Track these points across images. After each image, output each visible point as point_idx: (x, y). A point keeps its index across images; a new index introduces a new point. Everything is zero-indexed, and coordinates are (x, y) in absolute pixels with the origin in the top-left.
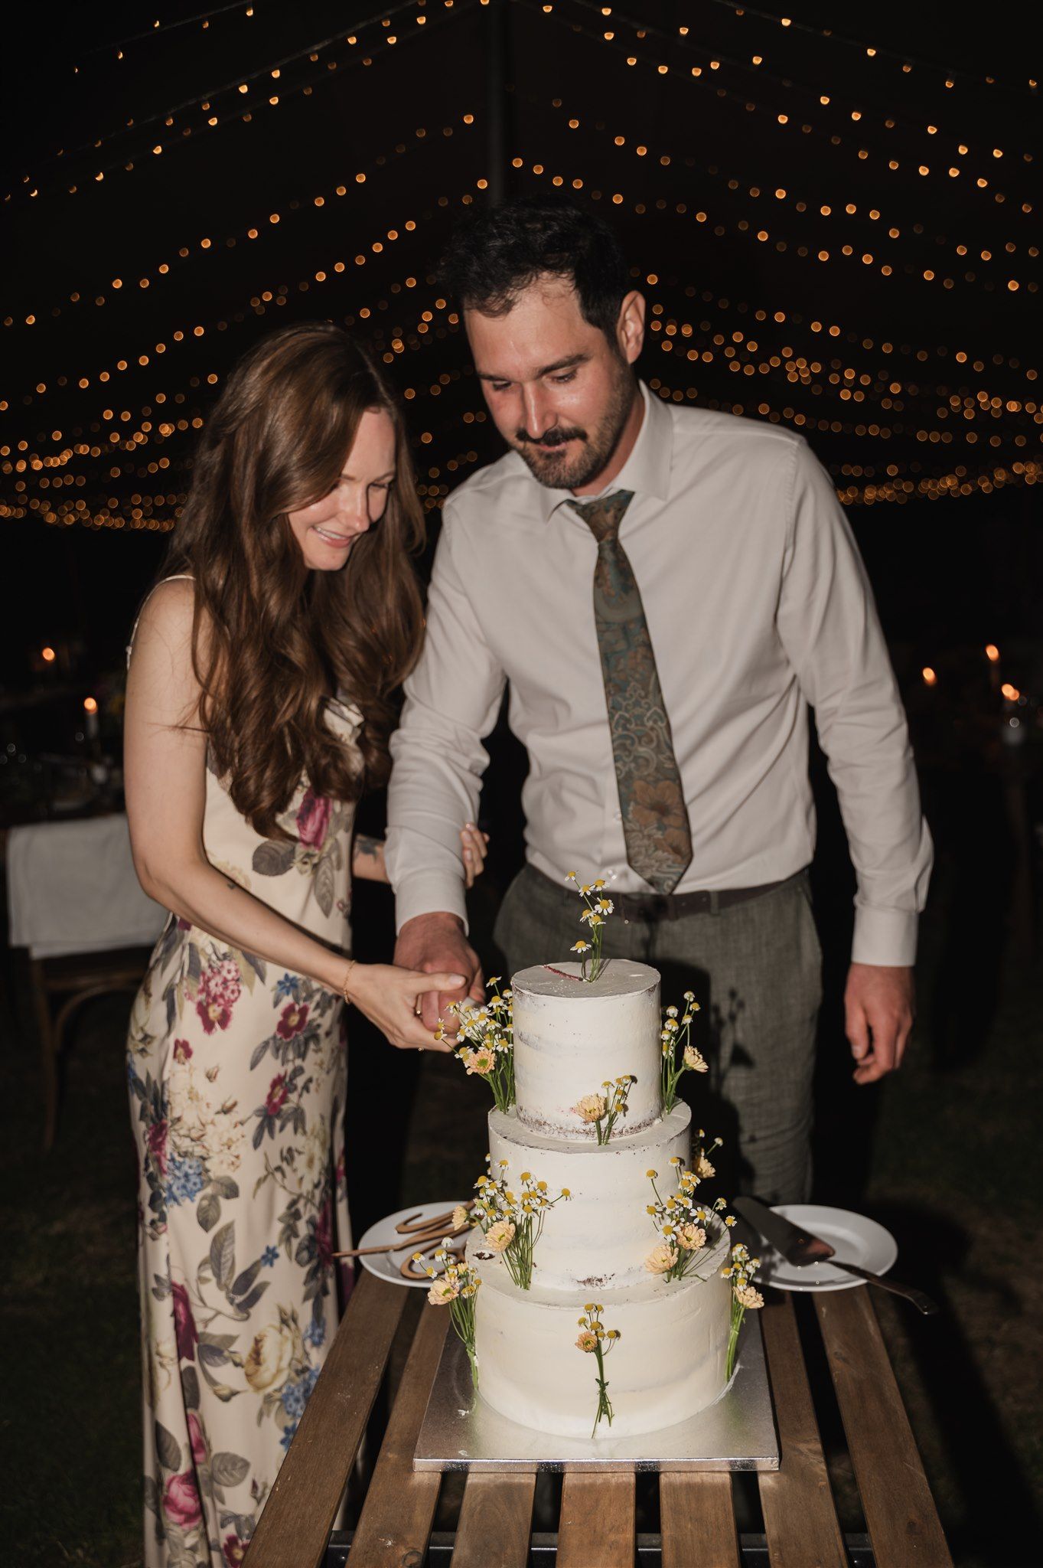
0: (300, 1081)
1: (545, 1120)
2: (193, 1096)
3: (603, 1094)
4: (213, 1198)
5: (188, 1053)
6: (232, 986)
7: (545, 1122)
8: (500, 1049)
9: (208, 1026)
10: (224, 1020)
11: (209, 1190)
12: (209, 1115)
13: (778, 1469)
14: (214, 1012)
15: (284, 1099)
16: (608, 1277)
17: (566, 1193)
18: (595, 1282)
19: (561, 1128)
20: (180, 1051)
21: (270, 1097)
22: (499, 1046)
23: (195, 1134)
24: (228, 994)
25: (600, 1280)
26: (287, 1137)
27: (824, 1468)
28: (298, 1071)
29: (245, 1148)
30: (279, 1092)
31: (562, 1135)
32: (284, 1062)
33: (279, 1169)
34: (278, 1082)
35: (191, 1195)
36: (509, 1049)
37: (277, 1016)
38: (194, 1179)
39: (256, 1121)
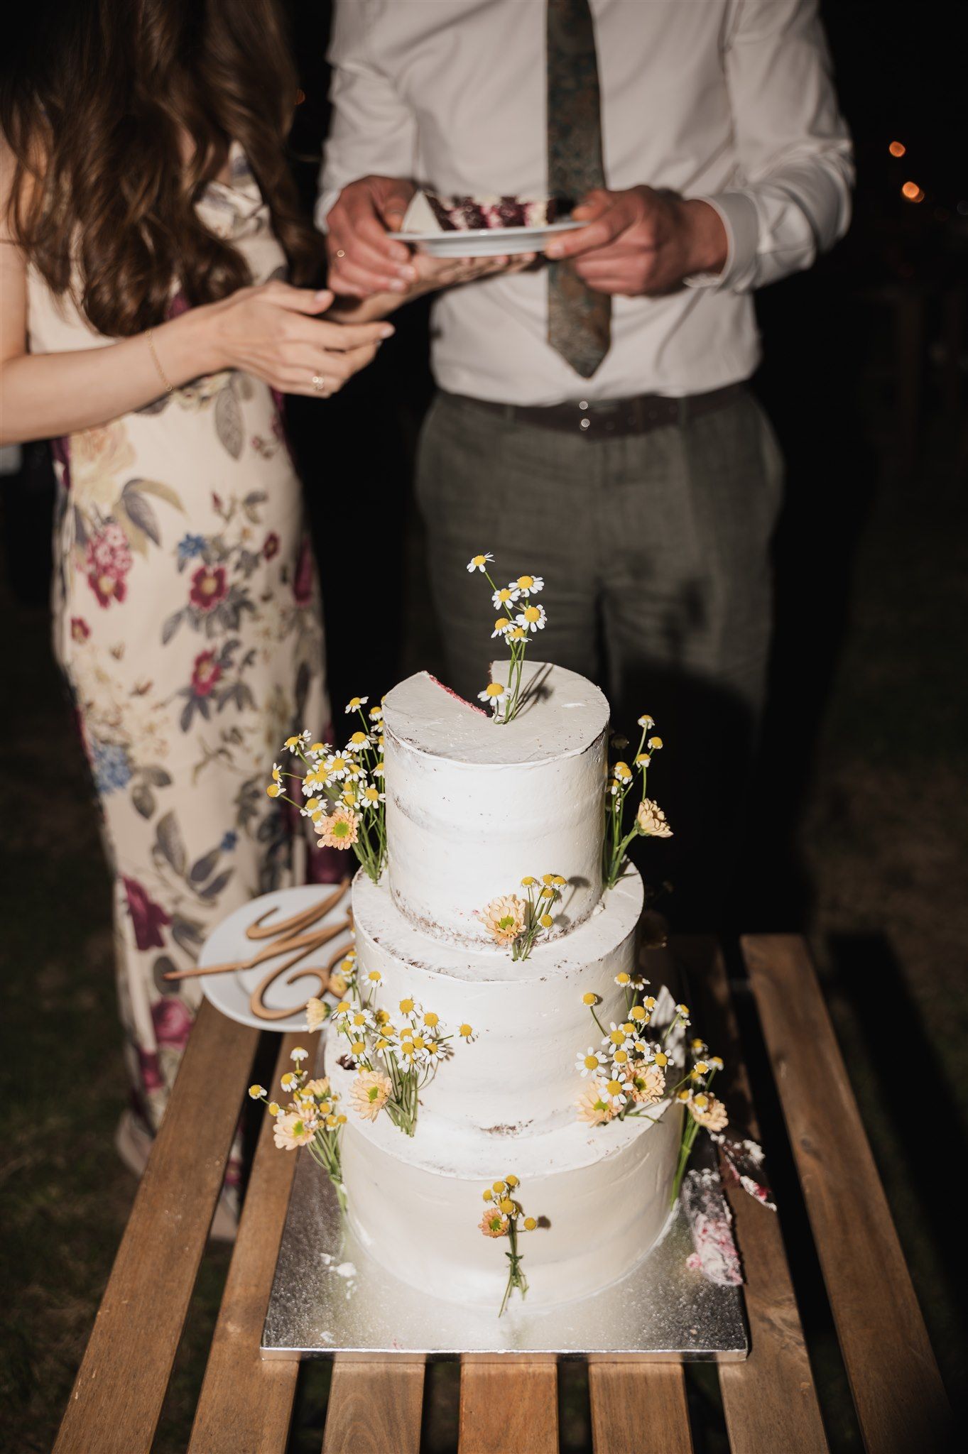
0: (237, 656)
1: (434, 920)
2: (101, 677)
3: (523, 894)
4: (144, 788)
5: (86, 632)
6: (121, 554)
7: (435, 924)
8: (366, 804)
9: (103, 600)
10: (119, 592)
11: (138, 780)
12: (122, 697)
13: (745, 1359)
14: (107, 584)
15: (216, 677)
16: (524, 1123)
17: (466, 1032)
18: (505, 1130)
19: (459, 935)
20: (78, 630)
21: (196, 676)
22: (366, 800)
23: (111, 719)
24: (118, 564)
25: (513, 1128)
26: (230, 716)
27: (806, 1355)
28: (232, 645)
29: (171, 732)
30: (207, 672)
31: (460, 944)
32: (210, 635)
33: (222, 751)
34: (203, 659)
35: (121, 783)
36: (379, 803)
37: (185, 584)
38: (120, 768)
39: (180, 704)
